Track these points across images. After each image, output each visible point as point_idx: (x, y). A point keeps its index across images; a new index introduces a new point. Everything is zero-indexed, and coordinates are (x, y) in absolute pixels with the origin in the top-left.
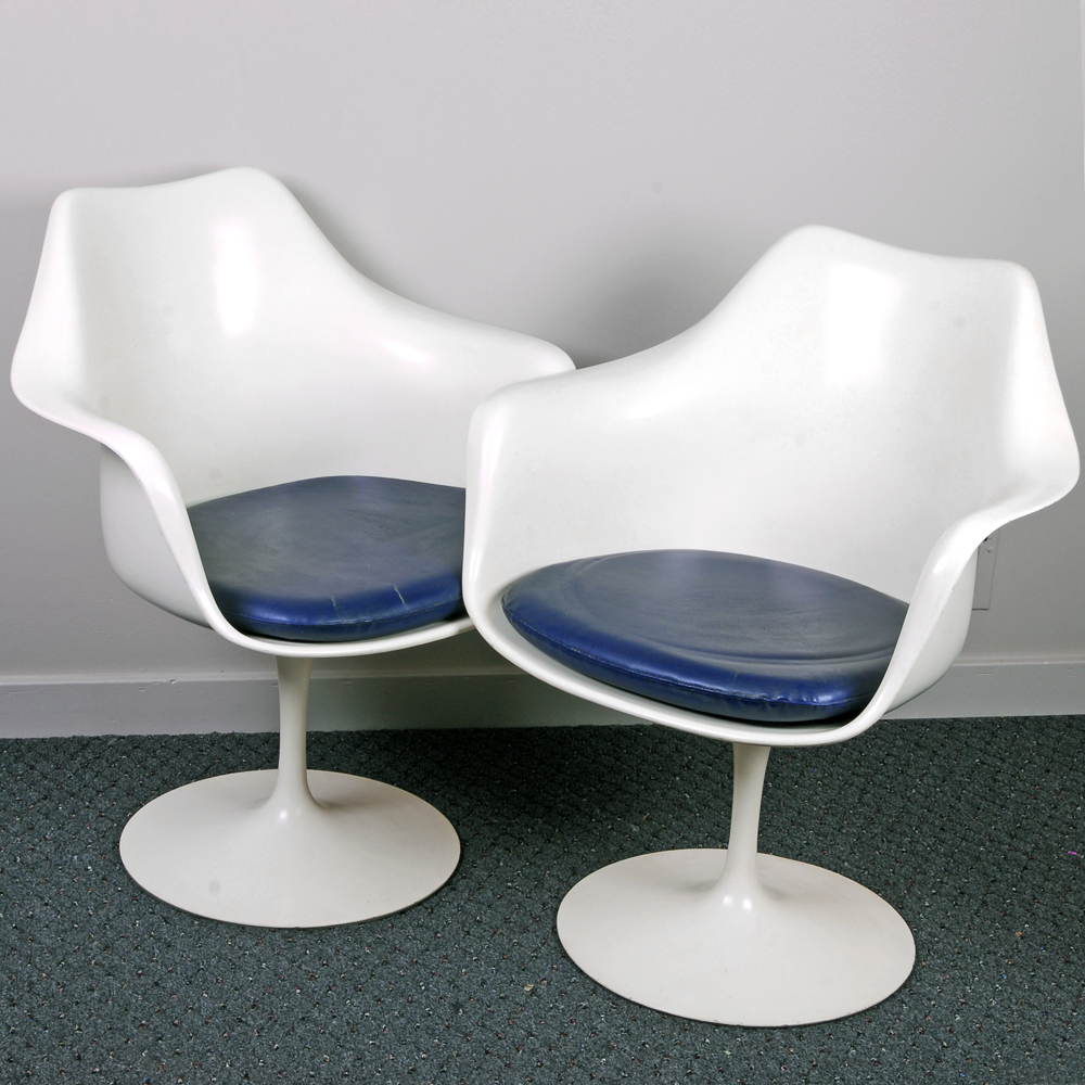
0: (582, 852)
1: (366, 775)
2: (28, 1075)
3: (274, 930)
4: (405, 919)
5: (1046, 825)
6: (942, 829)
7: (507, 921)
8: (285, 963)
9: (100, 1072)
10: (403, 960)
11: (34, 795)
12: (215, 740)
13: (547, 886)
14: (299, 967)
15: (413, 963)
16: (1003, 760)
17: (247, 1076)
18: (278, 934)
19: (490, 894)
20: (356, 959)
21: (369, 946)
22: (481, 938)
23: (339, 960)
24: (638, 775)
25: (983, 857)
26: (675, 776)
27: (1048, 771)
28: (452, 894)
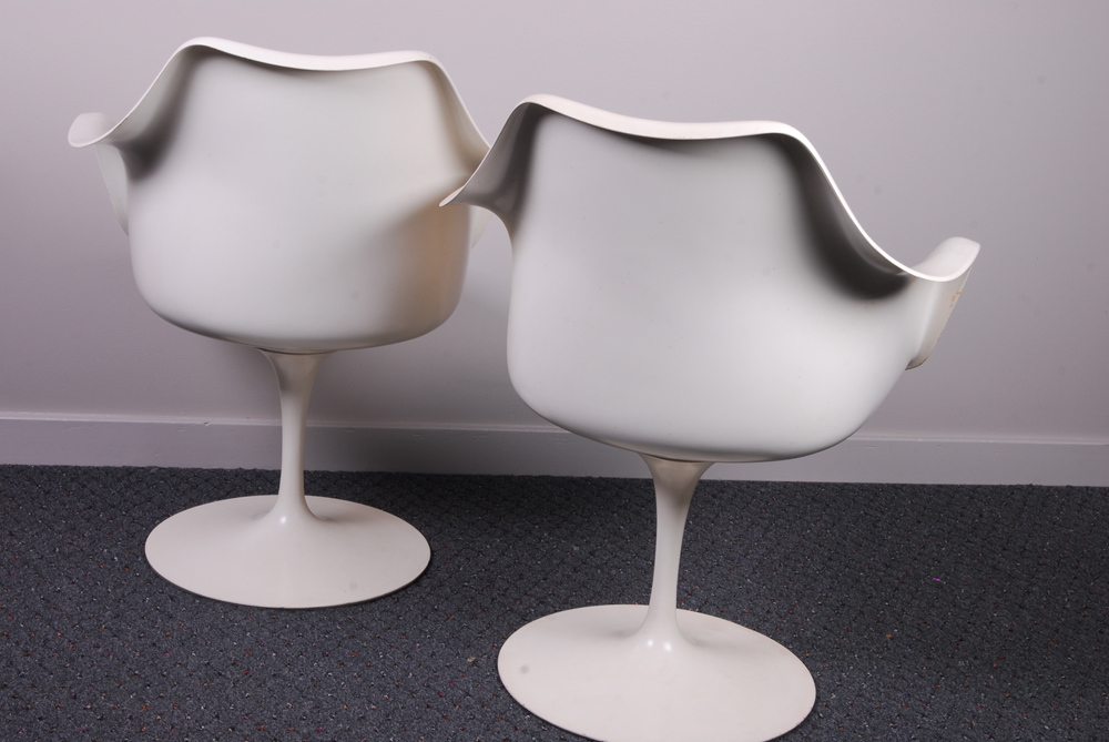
0: (530, 563)
1: (359, 502)
2: (27, 709)
3: (261, 609)
4: (373, 605)
5: (916, 559)
6: (830, 559)
7: (460, 610)
8: (267, 633)
9: (91, 709)
10: (367, 635)
11: (81, 505)
12: (239, 473)
13: (497, 586)
14: (279, 637)
15: (374, 638)
16: (883, 513)
17: (217, 717)
18: (264, 612)
19: (448, 590)
20: (328, 633)
21: (340, 624)
22: (436, 621)
23: (313, 633)
24: (583, 511)
25: (862, 580)
26: (613, 513)
27: (919, 522)
28: (417, 589)
